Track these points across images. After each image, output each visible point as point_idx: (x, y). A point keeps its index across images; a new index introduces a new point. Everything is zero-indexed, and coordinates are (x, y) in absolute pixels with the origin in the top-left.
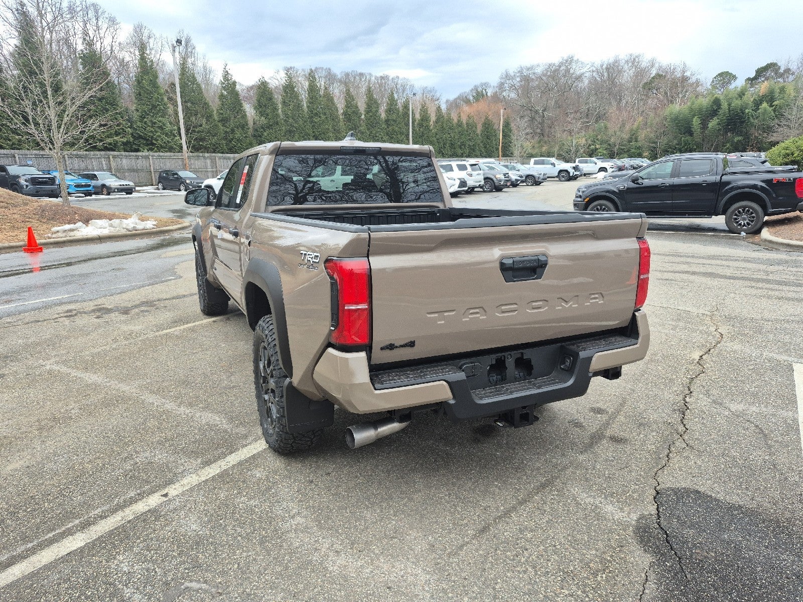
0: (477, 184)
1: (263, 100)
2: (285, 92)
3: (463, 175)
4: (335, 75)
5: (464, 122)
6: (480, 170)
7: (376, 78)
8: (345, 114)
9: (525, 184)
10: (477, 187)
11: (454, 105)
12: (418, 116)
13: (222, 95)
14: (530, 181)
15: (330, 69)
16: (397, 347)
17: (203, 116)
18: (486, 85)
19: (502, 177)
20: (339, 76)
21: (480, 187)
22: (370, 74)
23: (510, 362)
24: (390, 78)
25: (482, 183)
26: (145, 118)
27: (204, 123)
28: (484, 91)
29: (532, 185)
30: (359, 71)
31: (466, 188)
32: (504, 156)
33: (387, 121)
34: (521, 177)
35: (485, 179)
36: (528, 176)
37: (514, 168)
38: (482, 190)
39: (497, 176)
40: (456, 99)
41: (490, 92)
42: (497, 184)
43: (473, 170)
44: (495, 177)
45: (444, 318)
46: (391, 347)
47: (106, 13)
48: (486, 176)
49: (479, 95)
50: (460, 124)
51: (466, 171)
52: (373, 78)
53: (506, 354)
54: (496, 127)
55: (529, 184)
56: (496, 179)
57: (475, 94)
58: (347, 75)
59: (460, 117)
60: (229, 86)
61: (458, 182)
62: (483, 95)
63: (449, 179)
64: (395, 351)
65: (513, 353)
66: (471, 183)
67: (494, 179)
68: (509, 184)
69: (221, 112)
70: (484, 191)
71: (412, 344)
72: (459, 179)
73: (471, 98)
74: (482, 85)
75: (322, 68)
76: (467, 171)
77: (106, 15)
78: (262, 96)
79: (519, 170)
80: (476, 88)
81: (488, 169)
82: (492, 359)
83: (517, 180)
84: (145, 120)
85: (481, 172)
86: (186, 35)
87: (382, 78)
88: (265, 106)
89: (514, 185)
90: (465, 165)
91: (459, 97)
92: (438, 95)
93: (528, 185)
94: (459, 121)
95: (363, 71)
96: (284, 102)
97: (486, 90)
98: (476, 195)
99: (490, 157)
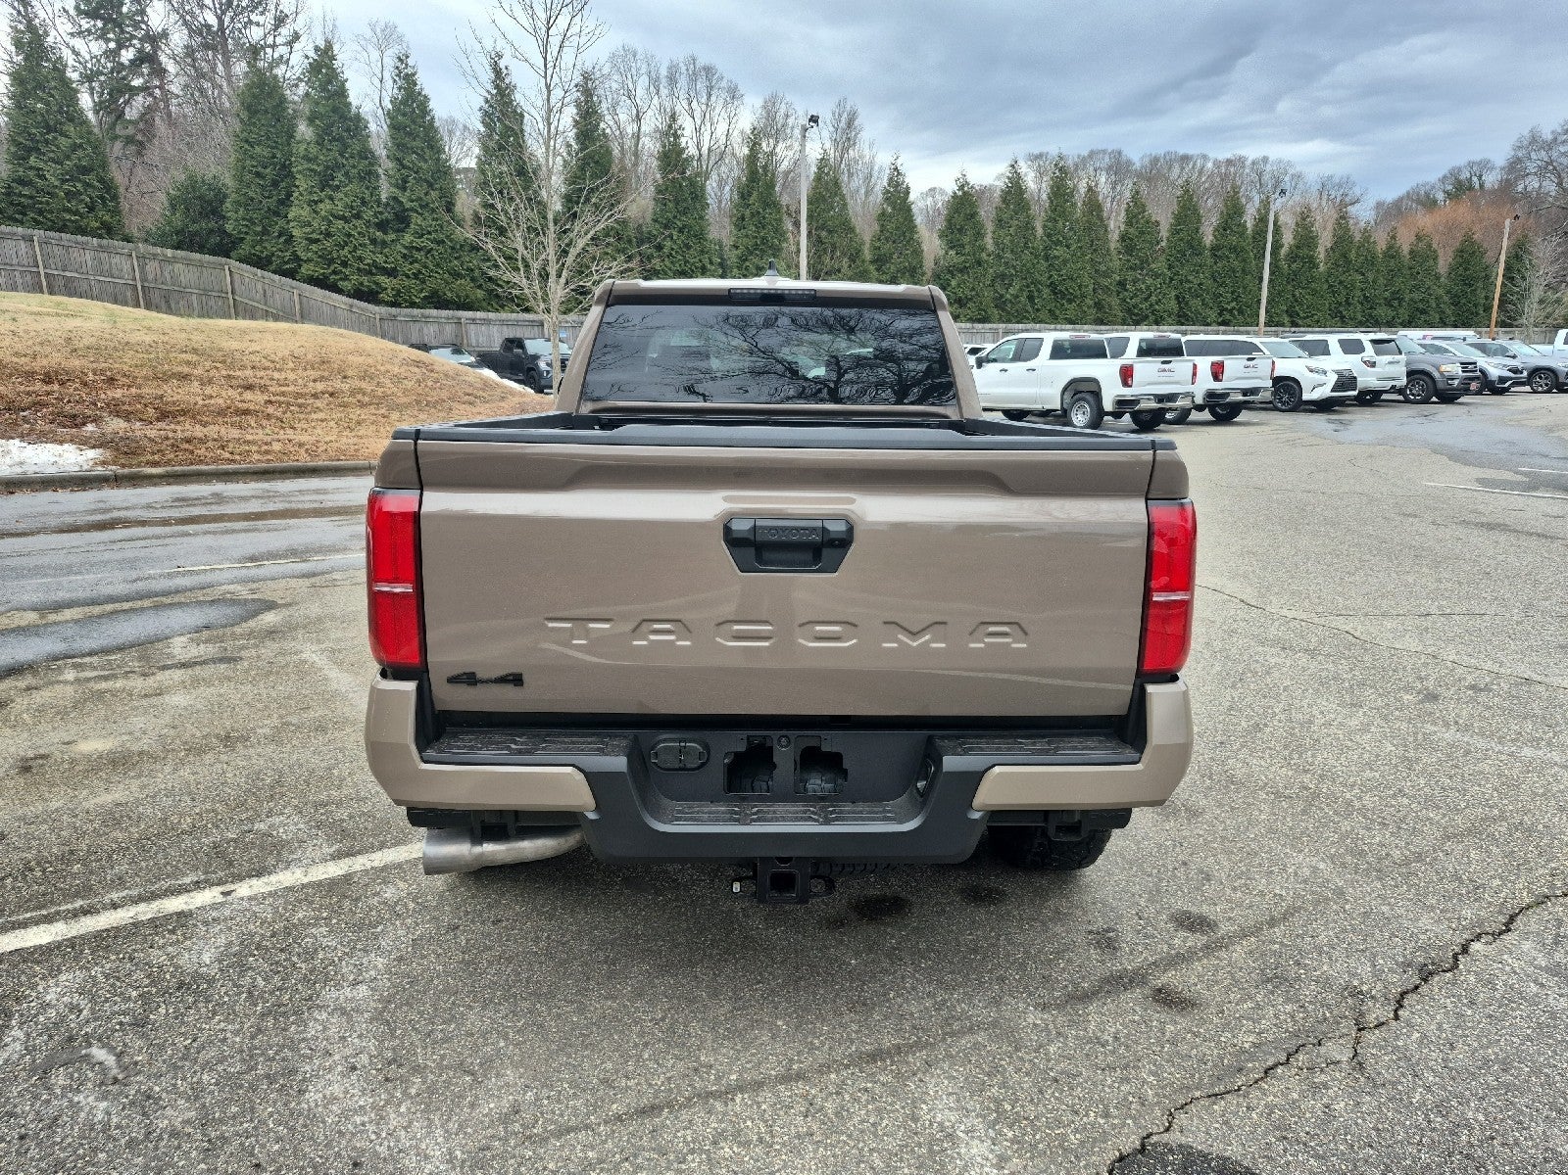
0: (1389, 384)
1: (959, 220)
2: (1004, 200)
3: (1351, 363)
4: (1129, 163)
5: (1406, 249)
6: (1400, 353)
7: (1218, 164)
8: (1123, 238)
9: (1528, 388)
10: (1386, 392)
11: (1393, 212)
12: (1288, 239)
13: (883, 214)
14: (1542, 382)
15: (1120, 153)
16: (482, 682)
17: (844, 254)
18: (1485, 165)
19: (1457, 370)
20: (1138, 166)
21: (1393, 389)
22: (1205, 157)
23: (785, 755)
24: (1248, 163)
25: (1404, 381)
26: (746, 260)
27: (846, 266)
28: (1475, 179)
29: (1549, 391)
30: (1181, 152)
31: (1355, 393)
32: (1502, 324)
33: (1214, 249)
34: (1515, 371)
35: (1410, 374)
36: (1536, 371)
37: (1503, 352)
38: (1401, 398)
39: (1443, 368)
40: (1401, 199)
41: (1491, 180)
42: (1440, 386)
43: (1378, 353)
44: (1438, 369)
45: (587, 633)
46: (470, 679)
47: (725, 80)
48: (1415, 367)
49: (1461, 188)
50: (1392, 253)
51: (1359, 356)
52: (1210, 165)
53: (774, 734)
54: (1489, 258)
55: (1540, 389)
56: (1441, 373)
57: (1450, 187)
58: (1155, 160)
59: (1394, 237)
60: (897, 195)
61: (1333, 378)
62: (1471, 188)
63: (1311, 371)
64: (480, 689)
65: (793, 734)
66: (1368, 380)
67: (1436, 375)
68: (1474, 386)
69: (877, 244)
70: (1407, 401)
71: (516, 680)
72: (1337, 372)
73: (1440, 196)
74: (1471, 164)
75: (1104, 152)
76: (1362, 355)
77: (724, 84)
78: (957, 211)
79: (1514, 357)
80: (1454, 174)
81: (1423, 350)
82: (736, 742)
83: (1502, 380)
84: (747, 264)
85: (1403, 358)
86: (848, 108)
87: (1229, 162)
88: (960, 231)
89: (1494, 388)
90: (1359, 342)
91: (1408, 193)
92: (1357, 191)
93: (1535, 392)
94: (1390, 247)
95: (1190, 152)
96: (1000, 223)
97: (1480, 177)
98: (1382, 410)
99: (1466, 325)
